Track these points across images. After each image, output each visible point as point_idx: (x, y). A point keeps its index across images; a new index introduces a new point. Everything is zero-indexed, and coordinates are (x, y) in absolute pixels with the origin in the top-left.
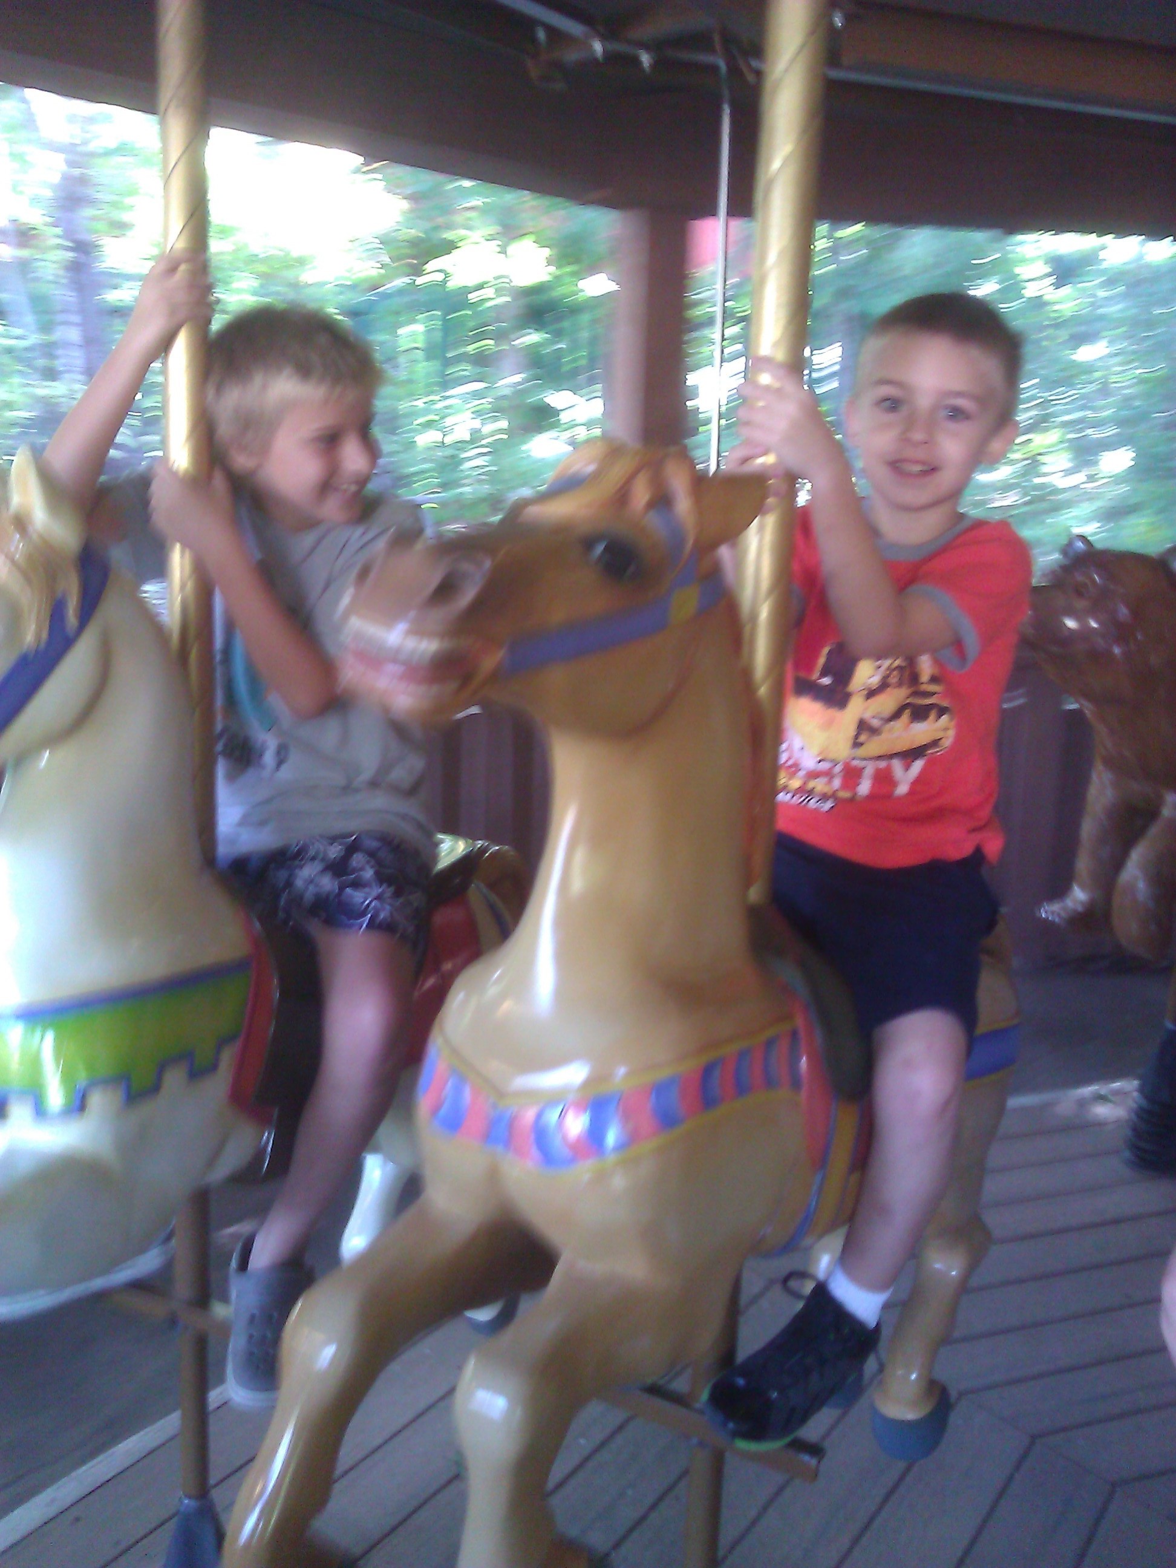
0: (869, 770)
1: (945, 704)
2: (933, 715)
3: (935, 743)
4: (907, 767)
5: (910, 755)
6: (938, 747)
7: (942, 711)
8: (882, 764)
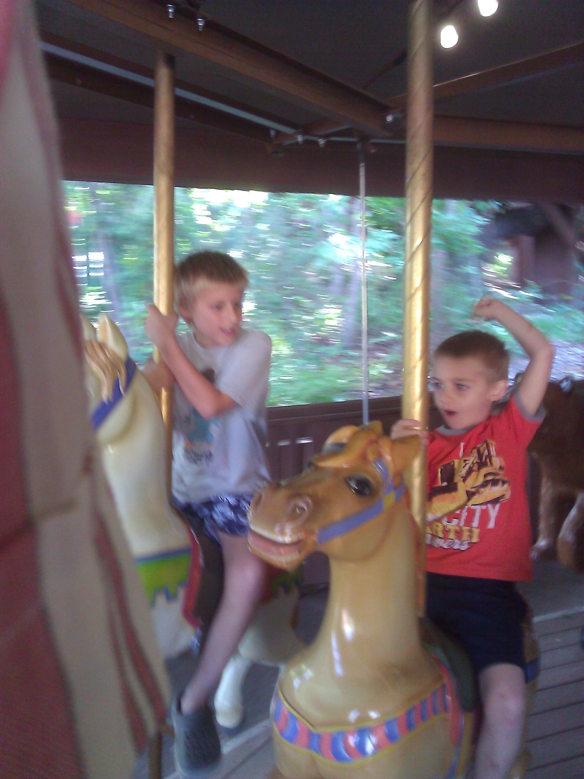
0: (478, 509)
1: (506, 479)
2: (500, 483)
3: (503, 496)
4: (494, 507)
5: (494, 501)
6: (504, 499)
7: (504, 483)
8: (484, 507)
